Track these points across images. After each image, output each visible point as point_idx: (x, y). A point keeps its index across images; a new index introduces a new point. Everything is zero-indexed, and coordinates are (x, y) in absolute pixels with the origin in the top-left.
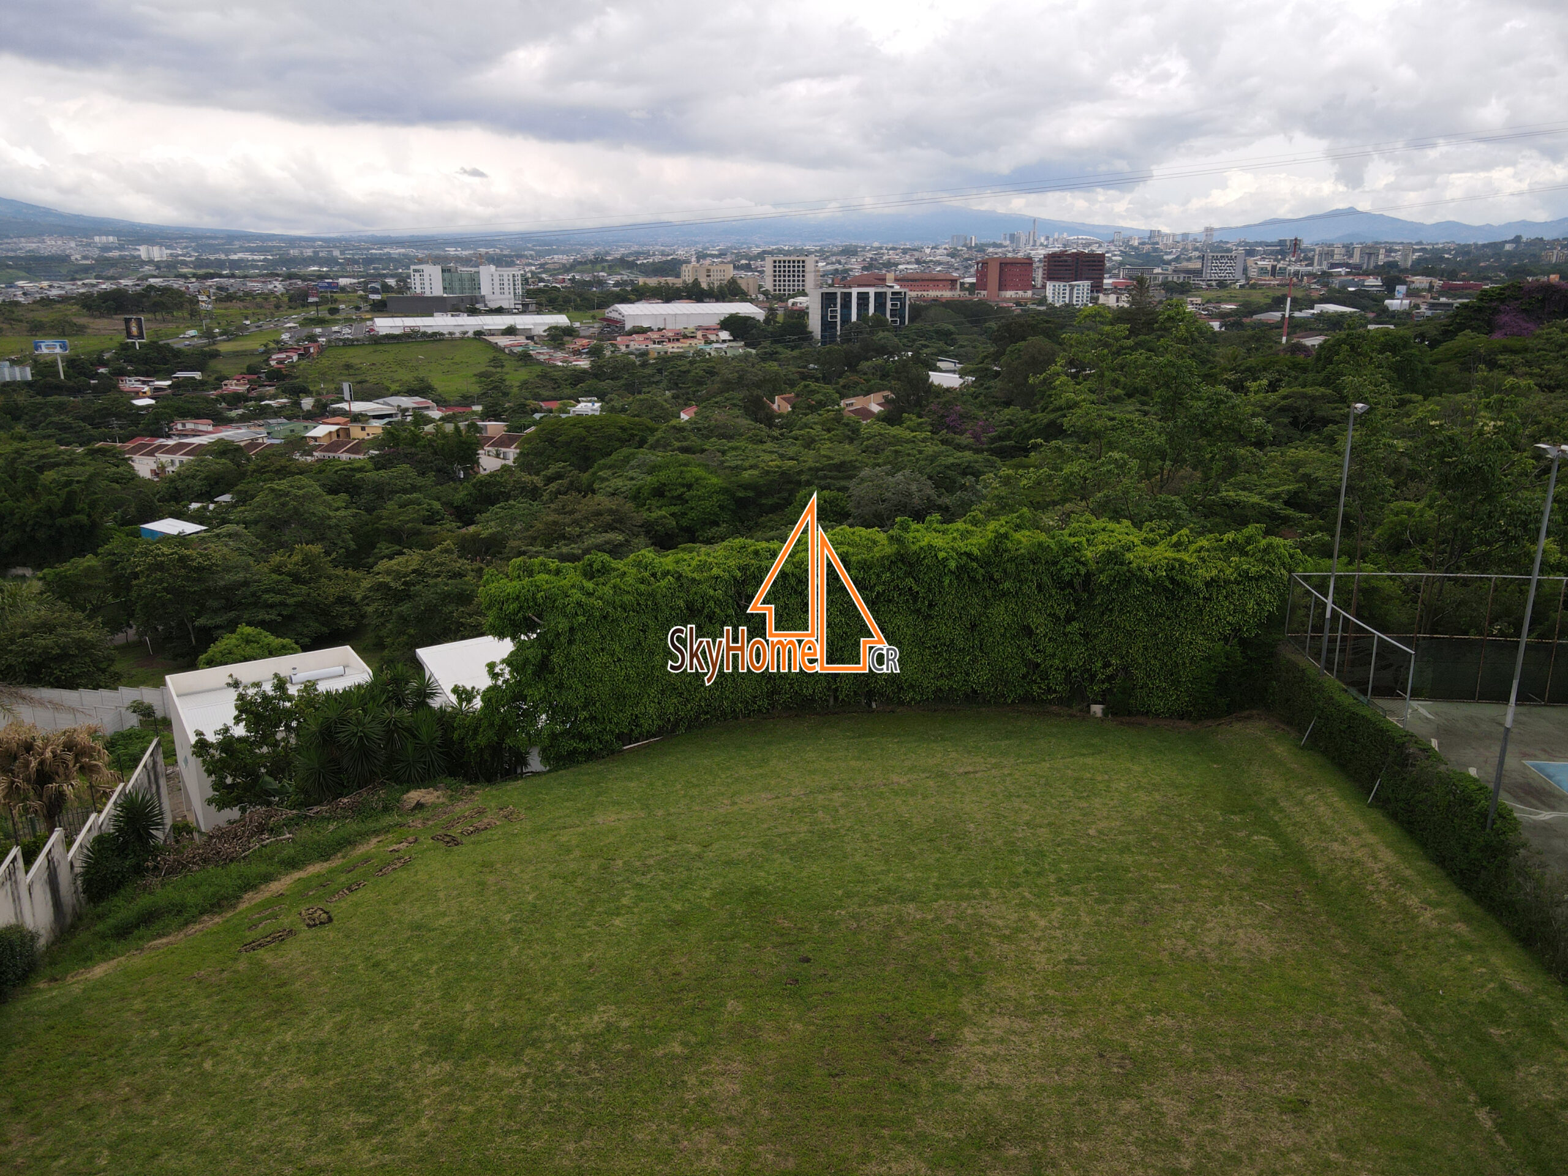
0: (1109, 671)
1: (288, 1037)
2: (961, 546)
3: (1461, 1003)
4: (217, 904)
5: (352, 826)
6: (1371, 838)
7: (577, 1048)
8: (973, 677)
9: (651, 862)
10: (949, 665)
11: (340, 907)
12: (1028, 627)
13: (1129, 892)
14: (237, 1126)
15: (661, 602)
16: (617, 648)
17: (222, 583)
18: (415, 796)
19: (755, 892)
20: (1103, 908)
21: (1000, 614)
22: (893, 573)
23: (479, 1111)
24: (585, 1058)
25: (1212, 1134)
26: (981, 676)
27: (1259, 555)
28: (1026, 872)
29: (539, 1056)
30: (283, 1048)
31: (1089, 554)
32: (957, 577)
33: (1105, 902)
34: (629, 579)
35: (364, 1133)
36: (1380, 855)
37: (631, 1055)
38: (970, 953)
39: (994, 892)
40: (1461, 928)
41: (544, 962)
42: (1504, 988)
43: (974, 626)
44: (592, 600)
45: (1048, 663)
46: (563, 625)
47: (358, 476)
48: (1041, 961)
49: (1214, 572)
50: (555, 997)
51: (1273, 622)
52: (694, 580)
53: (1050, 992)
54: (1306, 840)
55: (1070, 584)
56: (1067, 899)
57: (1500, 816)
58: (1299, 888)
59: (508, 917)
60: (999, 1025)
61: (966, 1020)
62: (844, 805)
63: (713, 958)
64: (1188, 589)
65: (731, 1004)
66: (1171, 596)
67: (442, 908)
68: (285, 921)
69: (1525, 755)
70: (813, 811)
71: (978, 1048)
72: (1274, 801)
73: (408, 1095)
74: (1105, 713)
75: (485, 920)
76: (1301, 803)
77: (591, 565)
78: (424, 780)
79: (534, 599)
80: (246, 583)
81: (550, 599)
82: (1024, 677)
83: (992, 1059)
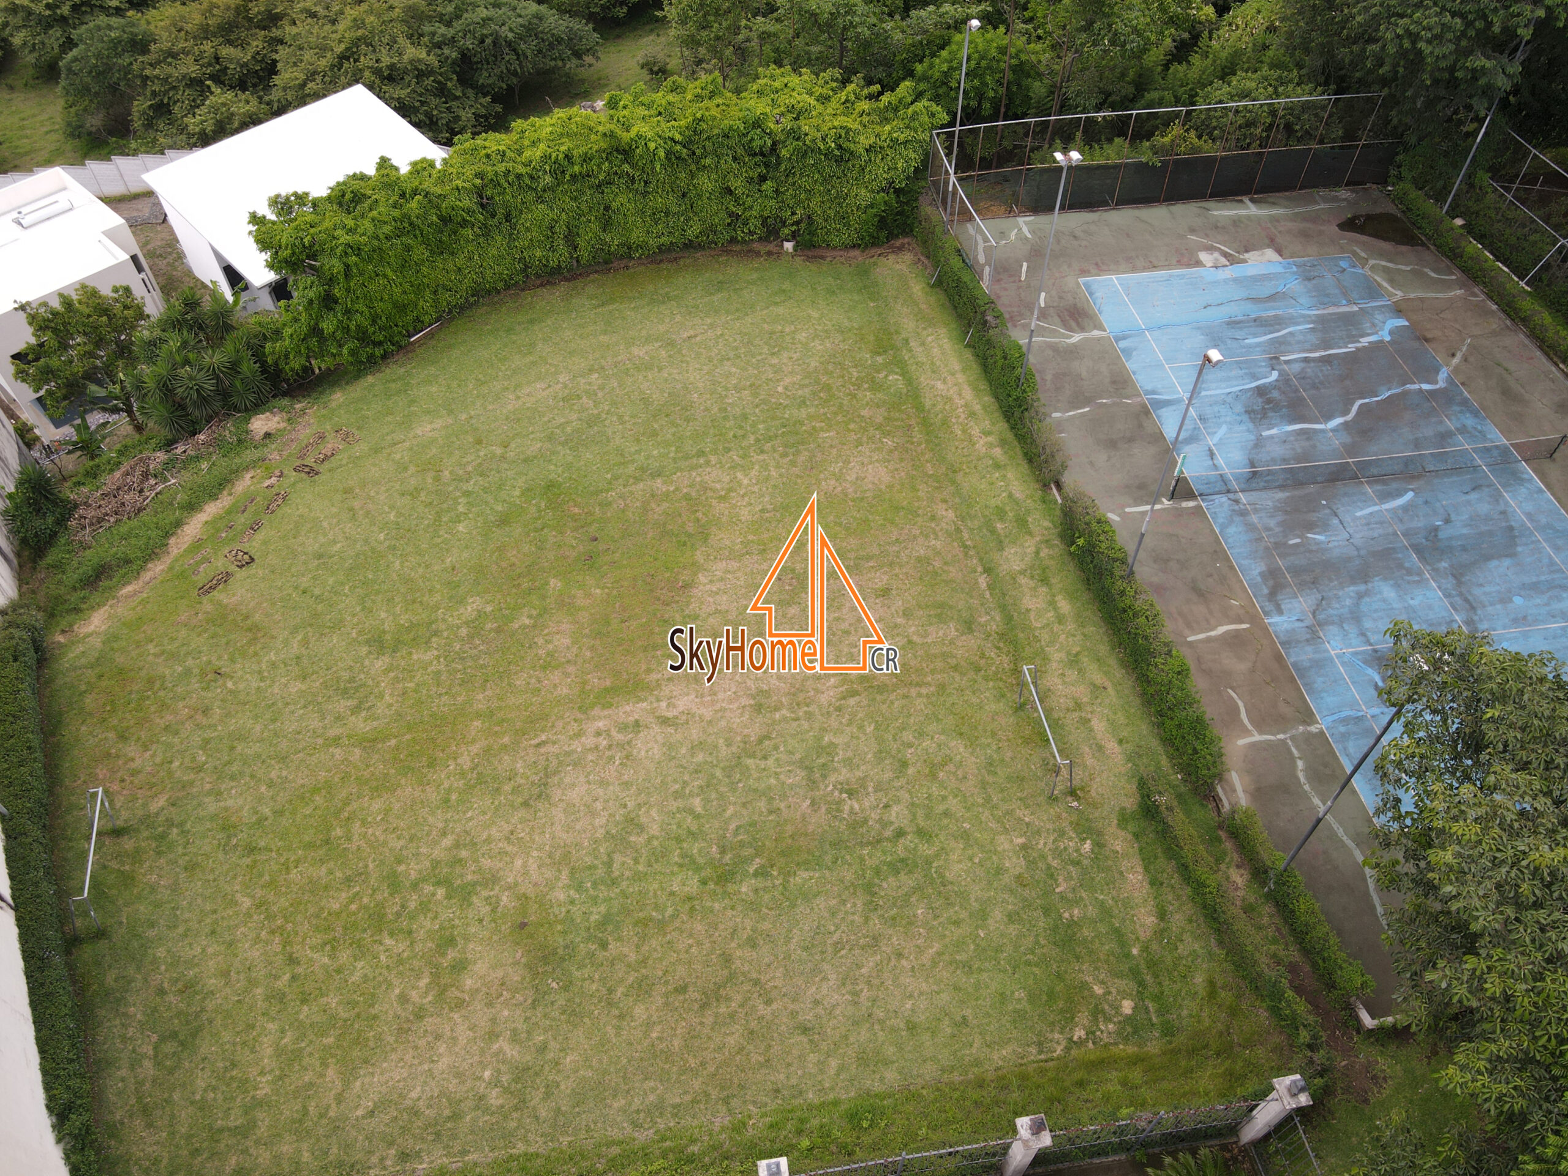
0: (795, 218)
1: (272, 657)
3: (986, 507)
4: (152, 552)
5: (220, 463)
6: (961, 378)
7: (464, 632)
8: (689, 232)
9: (470, 469)
11: (254, 545)
12: (729, 189)
13: (803, 443)
15: (416, 221)
18: (260, 424)
19: (551, 485)
20: (785, 462)
22: (611, 162)
23: (418, 685)
24: (471, 637)
28: (735, 436)
29: (442, 641)
33: (787, 455)
35: (354, 711)
36: (964, 392)
37: (498, 631)
38: (699, 515)
39: (713, 459)
40: (998, 452)
41: (421, 570)
43: (684, 195)
44: (357, 237)
45: (747, 214)
46: (337, 265)
48: (745, 514)
49: (873, 138)
50: (437, 597)
53: (751, 537)
54: (922, 379)
55: (760, 152)
56: (761, 457)
57: (1029, 378)
58: (913, 422)
59: (382, 537)
60: (721, 567)
61: (700, 568)
62: (602, 388)
63: (533, 548)
64: (852, 156)
65: (553, 582)
68: (220, 564)
69: (1083, 272)
71: (707, 587)
72: (907, 341)
73: (370, 682)
74: (795, 248)
75: (366, 541)
76: (923, 343)
78: (259, 406)
81: (320, 243)
82: (730, 226)
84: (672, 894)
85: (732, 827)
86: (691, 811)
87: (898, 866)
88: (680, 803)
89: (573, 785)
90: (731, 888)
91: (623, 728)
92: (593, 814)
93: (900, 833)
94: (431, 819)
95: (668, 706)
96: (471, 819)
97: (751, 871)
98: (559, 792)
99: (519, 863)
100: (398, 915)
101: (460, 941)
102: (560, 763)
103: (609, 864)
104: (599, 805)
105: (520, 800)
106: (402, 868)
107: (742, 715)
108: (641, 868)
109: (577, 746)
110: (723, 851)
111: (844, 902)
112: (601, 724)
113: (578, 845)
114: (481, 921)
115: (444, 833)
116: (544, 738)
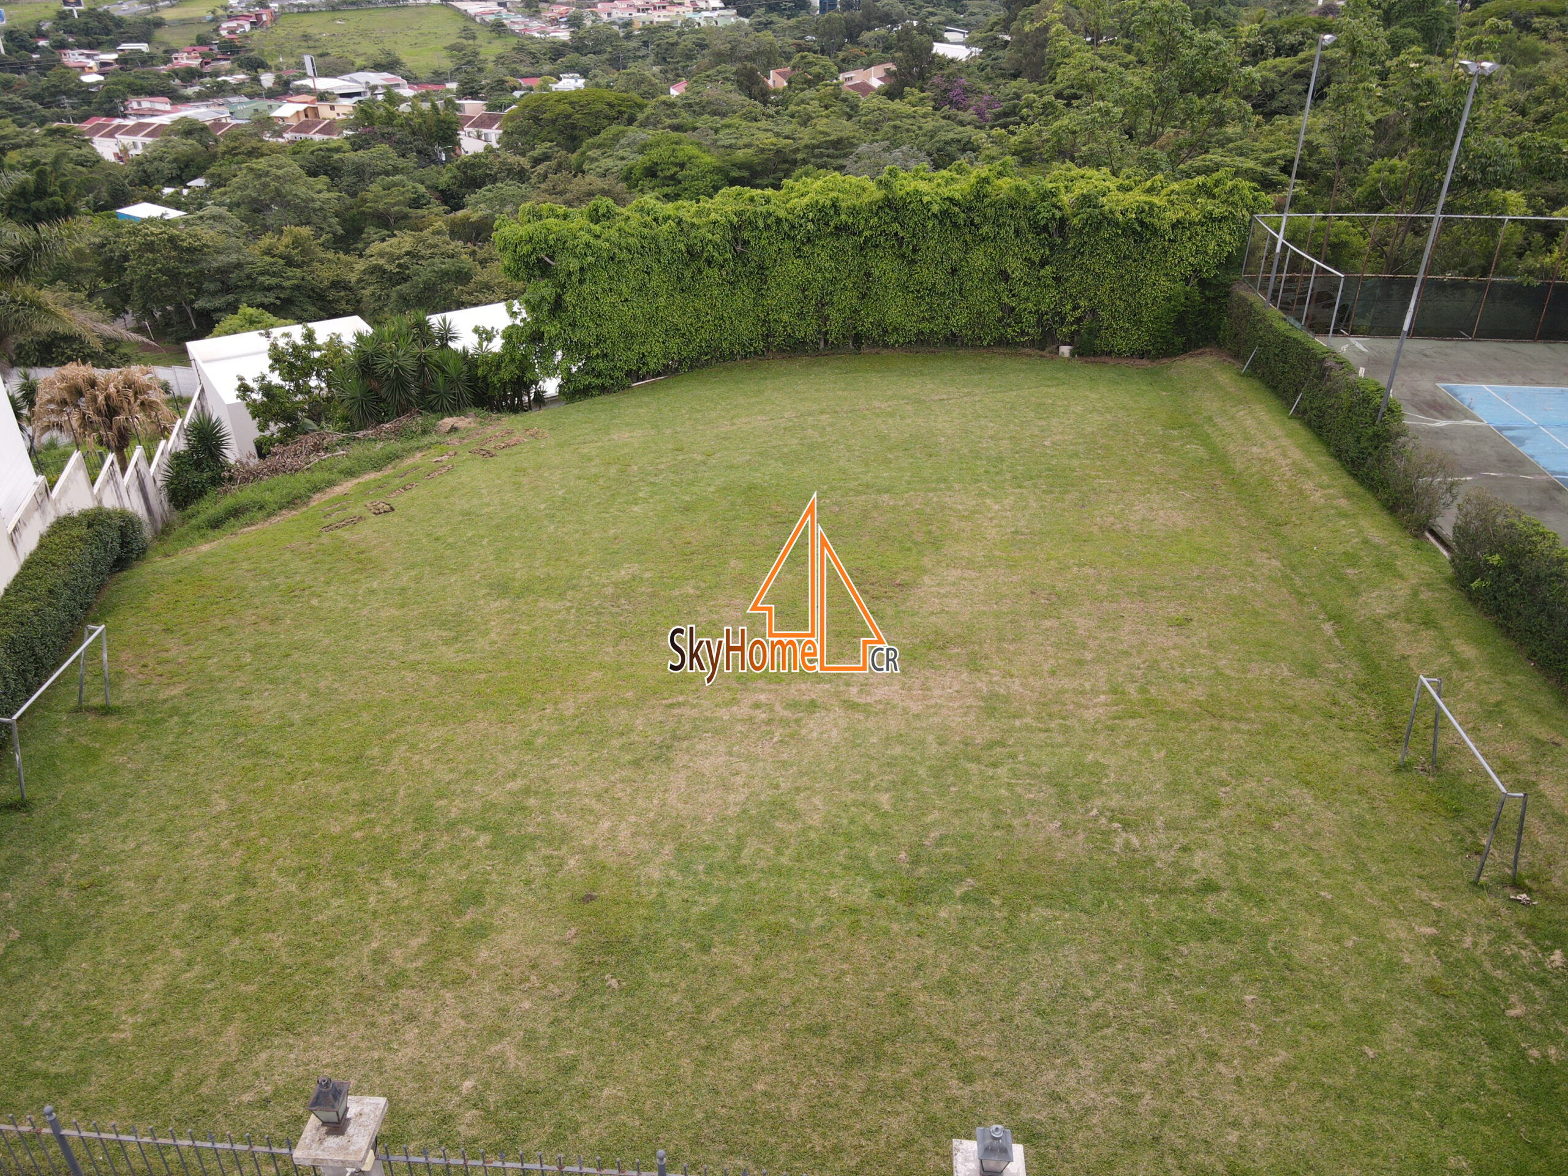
0: (1078, 313)
1: (375, 585)
2: (946, 192)
3: (1328, 554)
4: (292, 502)
5: (395, 446)
6: (1285, 442)
7: (610, 590)
8: (953, 321)
9: (662, 467)
10: (931, 308)
11: (399, 500)
12: (1005, 272)
13: (1073, 485)
14: (347, 638)
15: (663, 245)
16: (625, 289)
17: (215, 265)
18: (448, 422)
19: (752, 487)
20: (1048, 497)
21: (979, 258)
22: (880, 218)
23: (536, 629)
24: (615, 598)
25: (1113, 639)
26: (959, 320)
27: (1224, 197)
28: (986, 472)
29: (579, 595)
30: (373, 592)
31: (1066, 199)
32: (940, 222)
33: (1051, 492)
34: (633, 223)
35: (447, 642)
36: (1289, 453)
37: (653, 595)
38: (933, 528)
39: (957, 486)
40: (1343, 503)
41: (577, 536)
42: (1365, 542)
43: (954, 271)
44: (599, 242)
45: (1023, 306)
46: (574, 264)
47: (336, 156)
48: (992, 533)
49: (1181, 214)
50: (588, 558)
51: (1230, 263)
52: (693, 225)
53: (997, 553)
54: (1231, 447)
55: (1045, 228)
56: (1018, 491)
57: (1390, 410)
58: (1218, 482)
59: (543, 506)
60: (954, 574)
61: (925, 571)
62: (832, 425)
63: (718, 533)
64: (1155, 232)
65: (733, 563)
66: (1139, 238)
67: (486, 500)
68: (355, 511)
69: (1440, 380)
70: (803, 429)
71: (934, 589)
72: (1210, 419)
73: (479, 620)
74: (1072, 354)
75: (523, 508)
76: (1233, 418)
77: (596, 210)
78: (456, 408)
79: (546, 241)
80: (239, 266)
81: (561, 241)
82: (1000, 320)
83: (945, 596)
84: (825, 899)
85: (935, 834)
86: (875, 808)
87: (1204, 931)
88: (859, 796)
89: (707, 754)
90: (922, 909)
91: (793, 705)
92: (727, 788)
93: (1208, 887)
94: (501, 758)
95: (861, 691)
96: (553, 767)
97: (958, 892)
98: (687, 757)
99: (605, 825)
100: (415, 855)
101: (491, 903)
102: (695, 728)
103: (739, 849)
104: (739, 780)
105: (628, 757)
106: (443, 802)
107: (965, 714)
108: (784, 860)
109: (724, 714)
110: (916, 861)
111: (1112, 961)
112: (763, 697)
113: (697, 820)
114: (528, 883)
115: (514, 776)
116: (681, 699)
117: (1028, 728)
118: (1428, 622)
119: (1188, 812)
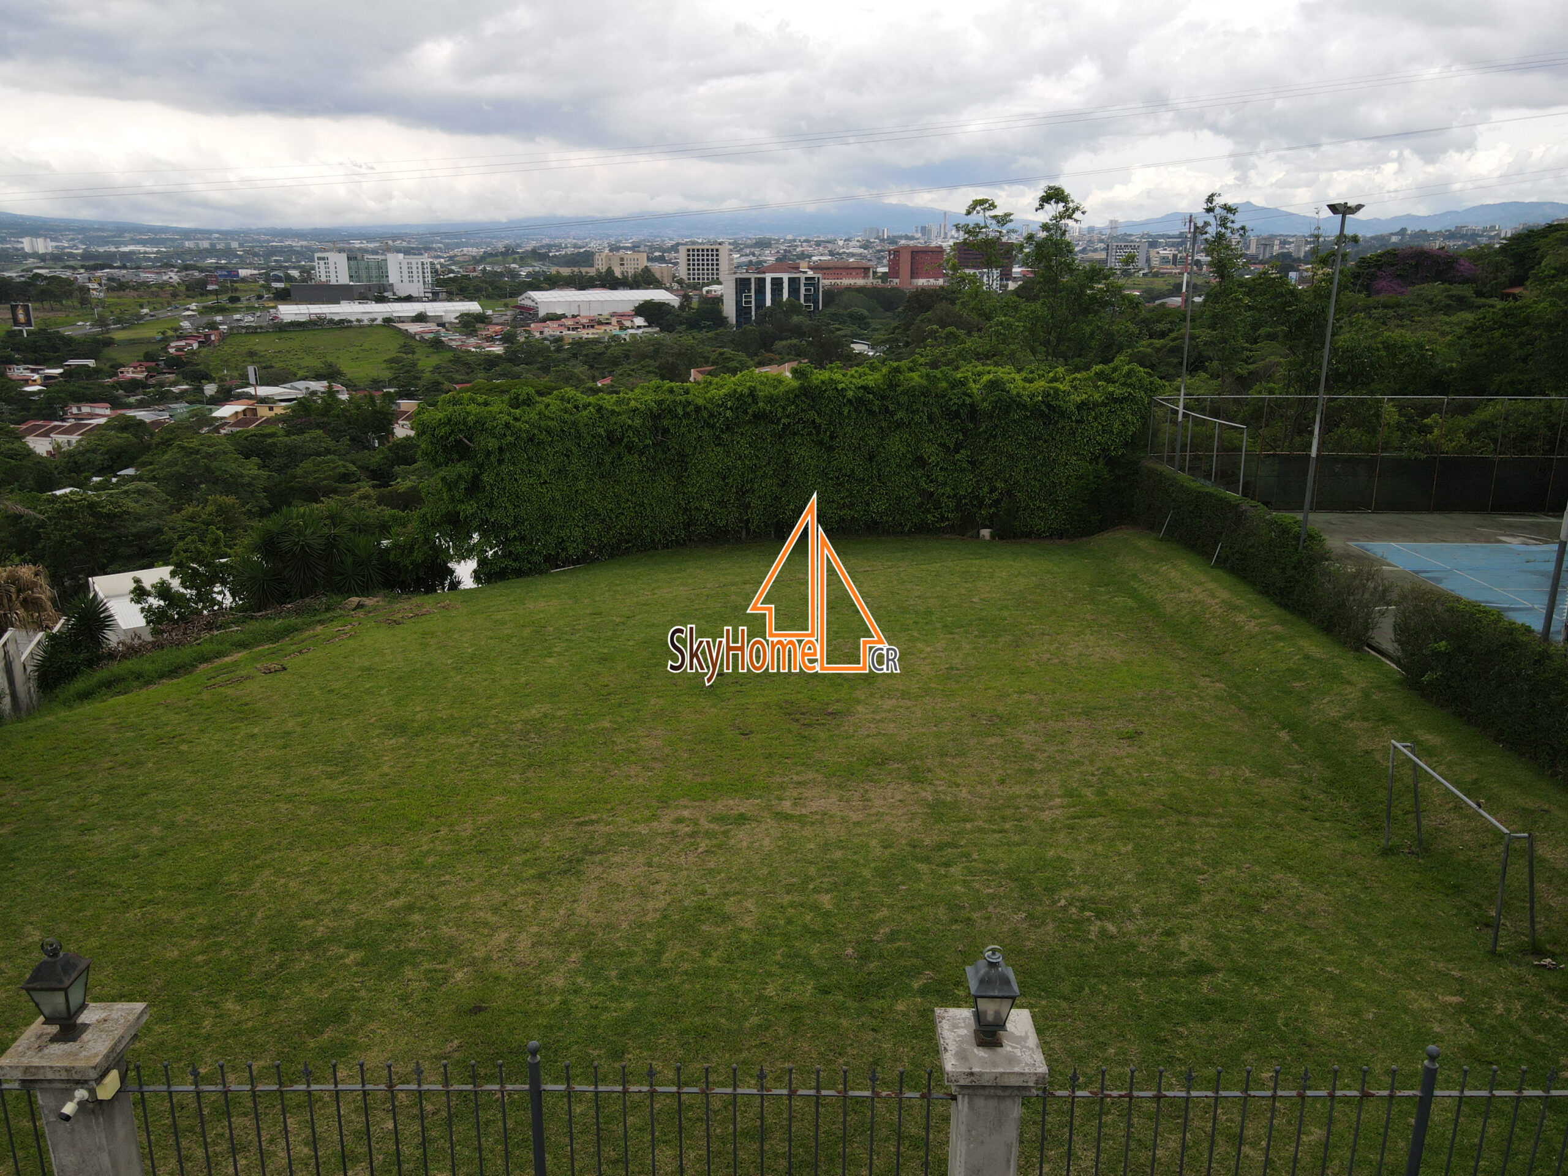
0: (995, 495)
1: (256, 730)
2: (860, 382)
3: (1272, 672)
4: (174, 671)
6: (1211, 586)
7: (518, 727)
8: (873, 507)
9: (579, 627)
10: (851, 495)
11: (293, 662)
12: (922, 457)
13: (1005, 631)
14: (216, 776)
15: (583, 430)
16: (543, 470)
18: (355, 600)
20: (981, 641)
21: (895, 444)
22: (797, 406)
23: (434, 761)
24: (524, 733)
25: (1062, 752)
26: (879, 506)
27: (1122, 380)
29: (485, 732)
30: (252, 736)
31: (974, 387)
32: (856, 409)
33: (983, 637)
34: (553, 408)
35: (331, 776)
36: (1217, 594)
37: (566, 730)
40: (1278, 628)
41: (486, 683)
42: (1307, 657)
43: (871, 458)
44: (518, 424)
45: (941, 491)
46: (492, 444)
47: (269, 441)
49: (1085, 396)
50: (497, 701)
51: (1136, 442)
52: (613, 412)
53: (933, 685)
54: (1159, 596)
55: (957, 415)
56: (950, 636)
57: (1310, 536)
58: (1150, 624)
59: (450, 661)
60: (888, 704)
61: (859, 702)
63: (637, 677)
64: (1062, 414)
66: (1047, 420)
67: (388, 658)
68: (244, 673)
69: (1350, 540)
71: (870, 716)
72: (1135, 576)
73: (370, 756)
74: (993, 536)
75: (429, 663)
76: (1157, 572)
77: (517, 398)
79: (465, 423)
80: (159, 531)
81: (480, 423)
82: (920, 506)
83: (880, 721)
84: (759, 998)
85: (884, 930)
86: (815, 908)
87: (1204, 1011)
88: (797, 898)
89: (622, 866)
90: (877, 1004)
91: (721, 819)
92: (644, 894)
93: (1200, 969)
94: (383, 878)
95: (795, 804)
96: (444, 883)
97: (916, 985)
98: (600, 869)
99: (501, 937)
100: (268, 976)
101: (355, 1019)
102: (610, 842)
103: (659, 953)
104: (659, 888)
105: (532, 872)
106: (309, 922)
107: (911, 820)
108: (712, 962)
109: (643, 829)
110: (865, 957)
111: (1102, 1046)
112: (686, 813)
113: (610, 927)
114: (403, 998)
115: (397, 893)
116: (594, 817)
117: (981, 830)
118: (1385, 718)
119: (1167, 898)
